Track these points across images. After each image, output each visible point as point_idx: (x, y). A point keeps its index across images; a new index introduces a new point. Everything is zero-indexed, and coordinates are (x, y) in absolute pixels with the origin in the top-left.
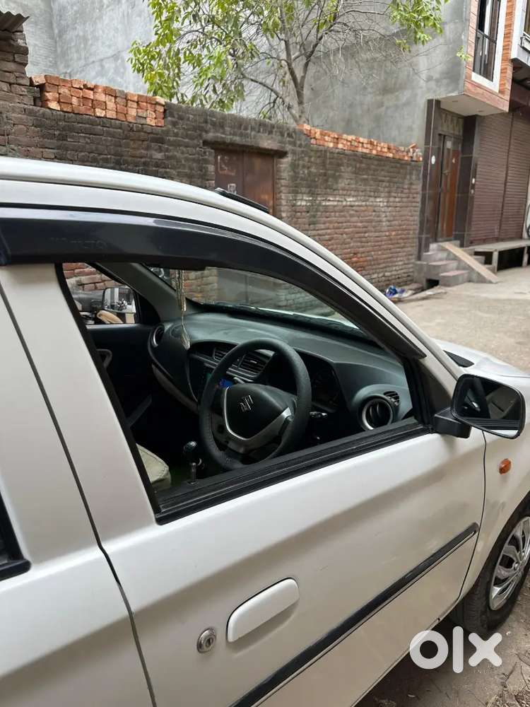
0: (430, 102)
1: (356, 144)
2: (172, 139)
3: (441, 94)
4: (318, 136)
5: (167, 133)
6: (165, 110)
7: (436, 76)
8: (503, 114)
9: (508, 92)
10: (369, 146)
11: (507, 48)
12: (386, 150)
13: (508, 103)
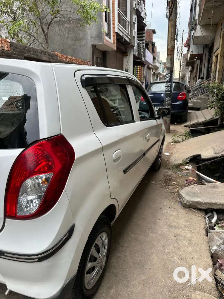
0: (92, 45)
1: (72, 60)
2: (14, 55)
3: (96, 43)
4: (60, 56)
5: (12, 53)
6: (10, 44)
7: (94, 36)
8: (115, 51)
9: (116, 43)
10: (76, 60)
11: (114, 28)
12: (81, 62)
13: (116, 47)
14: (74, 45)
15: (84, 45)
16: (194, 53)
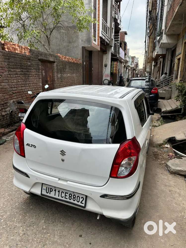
0: (83, 47)
1: (69, 59)
2: (32, 59)
3: (86, 45)
4: (61, 57)
5: (31, 57)
6: (30, 50)
7: (84, 40)
8: (99, 51)
9: (100, 45)
10: (72, 60)
11: (98, 33)
12: (75, 61)
13: (100, 48)
14: (69, 46)
15: (76, 47)
16: (159, 53)
